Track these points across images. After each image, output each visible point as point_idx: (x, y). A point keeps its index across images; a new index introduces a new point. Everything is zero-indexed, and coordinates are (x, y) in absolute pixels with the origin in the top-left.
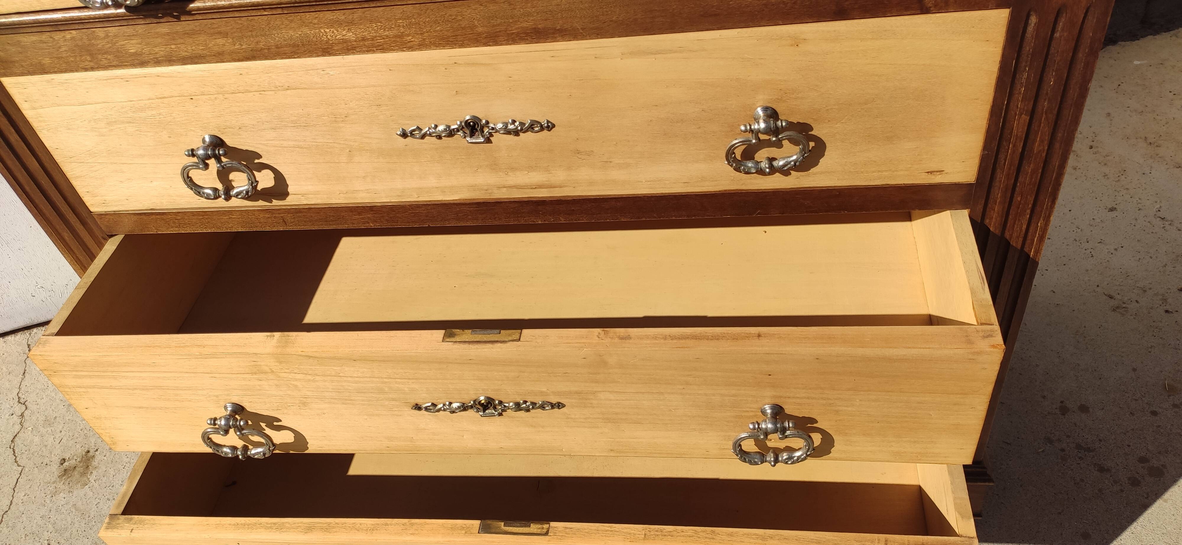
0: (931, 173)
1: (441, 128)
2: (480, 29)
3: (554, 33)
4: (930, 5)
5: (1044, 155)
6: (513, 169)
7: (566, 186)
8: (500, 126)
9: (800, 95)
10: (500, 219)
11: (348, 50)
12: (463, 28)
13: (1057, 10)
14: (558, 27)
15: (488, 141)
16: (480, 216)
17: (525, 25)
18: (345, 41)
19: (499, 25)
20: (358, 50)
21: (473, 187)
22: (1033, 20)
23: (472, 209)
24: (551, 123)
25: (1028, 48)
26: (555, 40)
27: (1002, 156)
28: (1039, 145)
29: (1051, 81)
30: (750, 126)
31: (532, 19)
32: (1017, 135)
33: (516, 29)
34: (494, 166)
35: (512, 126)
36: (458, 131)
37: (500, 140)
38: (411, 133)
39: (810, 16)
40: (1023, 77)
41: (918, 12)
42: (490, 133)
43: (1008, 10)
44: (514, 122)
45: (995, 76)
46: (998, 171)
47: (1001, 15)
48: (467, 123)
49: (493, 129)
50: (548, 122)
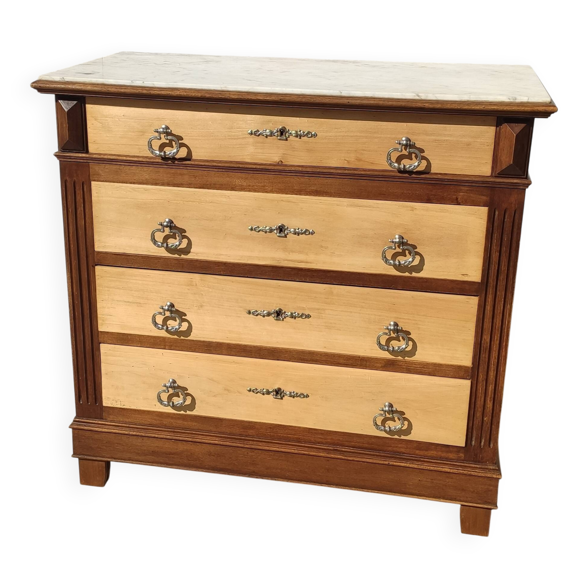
0: (463, 275)
1: (267, 228)
2: (295, 188)
3: (323, 193)
4: (460, 202)
6: (293, 252)
7: (313, 263)
8: (292, 230)
9: (413, 232)
10: (281, 277)
11: (242, 189)
12: (289, 187)
13: (504, 210)
14: (325, 191)
15: (286, 236)
16: (272, 274)
17: (312, 188)
18: (242, 186)
19: (302, 187)
20: (245, 190)
21: (273, 259)
22: (497, 213)
23: (269, 269)
24: (314, 232)
25: (496, 224)
26: (323, 196)
27: (490, 271)
28: (504, 267)
29: (505, 239)
30: (393, 240)
31: (316, 186)
32: (495, 261)
33: (309, 189)
34: (285, 250)
35: (297, 231)
36: (274, 230)
37: (291, 236)
38: (255, 228)
39: (418, 200)
40: (495, 236)
41: (456, 204)
42: (287, 233)
43: (487, 208)
44: (298, 229)
45: (485, 234)
46: (490, 278)
47: (485, 209)
48: (279, 227)
49: (289, 231)
50: (313, 231)
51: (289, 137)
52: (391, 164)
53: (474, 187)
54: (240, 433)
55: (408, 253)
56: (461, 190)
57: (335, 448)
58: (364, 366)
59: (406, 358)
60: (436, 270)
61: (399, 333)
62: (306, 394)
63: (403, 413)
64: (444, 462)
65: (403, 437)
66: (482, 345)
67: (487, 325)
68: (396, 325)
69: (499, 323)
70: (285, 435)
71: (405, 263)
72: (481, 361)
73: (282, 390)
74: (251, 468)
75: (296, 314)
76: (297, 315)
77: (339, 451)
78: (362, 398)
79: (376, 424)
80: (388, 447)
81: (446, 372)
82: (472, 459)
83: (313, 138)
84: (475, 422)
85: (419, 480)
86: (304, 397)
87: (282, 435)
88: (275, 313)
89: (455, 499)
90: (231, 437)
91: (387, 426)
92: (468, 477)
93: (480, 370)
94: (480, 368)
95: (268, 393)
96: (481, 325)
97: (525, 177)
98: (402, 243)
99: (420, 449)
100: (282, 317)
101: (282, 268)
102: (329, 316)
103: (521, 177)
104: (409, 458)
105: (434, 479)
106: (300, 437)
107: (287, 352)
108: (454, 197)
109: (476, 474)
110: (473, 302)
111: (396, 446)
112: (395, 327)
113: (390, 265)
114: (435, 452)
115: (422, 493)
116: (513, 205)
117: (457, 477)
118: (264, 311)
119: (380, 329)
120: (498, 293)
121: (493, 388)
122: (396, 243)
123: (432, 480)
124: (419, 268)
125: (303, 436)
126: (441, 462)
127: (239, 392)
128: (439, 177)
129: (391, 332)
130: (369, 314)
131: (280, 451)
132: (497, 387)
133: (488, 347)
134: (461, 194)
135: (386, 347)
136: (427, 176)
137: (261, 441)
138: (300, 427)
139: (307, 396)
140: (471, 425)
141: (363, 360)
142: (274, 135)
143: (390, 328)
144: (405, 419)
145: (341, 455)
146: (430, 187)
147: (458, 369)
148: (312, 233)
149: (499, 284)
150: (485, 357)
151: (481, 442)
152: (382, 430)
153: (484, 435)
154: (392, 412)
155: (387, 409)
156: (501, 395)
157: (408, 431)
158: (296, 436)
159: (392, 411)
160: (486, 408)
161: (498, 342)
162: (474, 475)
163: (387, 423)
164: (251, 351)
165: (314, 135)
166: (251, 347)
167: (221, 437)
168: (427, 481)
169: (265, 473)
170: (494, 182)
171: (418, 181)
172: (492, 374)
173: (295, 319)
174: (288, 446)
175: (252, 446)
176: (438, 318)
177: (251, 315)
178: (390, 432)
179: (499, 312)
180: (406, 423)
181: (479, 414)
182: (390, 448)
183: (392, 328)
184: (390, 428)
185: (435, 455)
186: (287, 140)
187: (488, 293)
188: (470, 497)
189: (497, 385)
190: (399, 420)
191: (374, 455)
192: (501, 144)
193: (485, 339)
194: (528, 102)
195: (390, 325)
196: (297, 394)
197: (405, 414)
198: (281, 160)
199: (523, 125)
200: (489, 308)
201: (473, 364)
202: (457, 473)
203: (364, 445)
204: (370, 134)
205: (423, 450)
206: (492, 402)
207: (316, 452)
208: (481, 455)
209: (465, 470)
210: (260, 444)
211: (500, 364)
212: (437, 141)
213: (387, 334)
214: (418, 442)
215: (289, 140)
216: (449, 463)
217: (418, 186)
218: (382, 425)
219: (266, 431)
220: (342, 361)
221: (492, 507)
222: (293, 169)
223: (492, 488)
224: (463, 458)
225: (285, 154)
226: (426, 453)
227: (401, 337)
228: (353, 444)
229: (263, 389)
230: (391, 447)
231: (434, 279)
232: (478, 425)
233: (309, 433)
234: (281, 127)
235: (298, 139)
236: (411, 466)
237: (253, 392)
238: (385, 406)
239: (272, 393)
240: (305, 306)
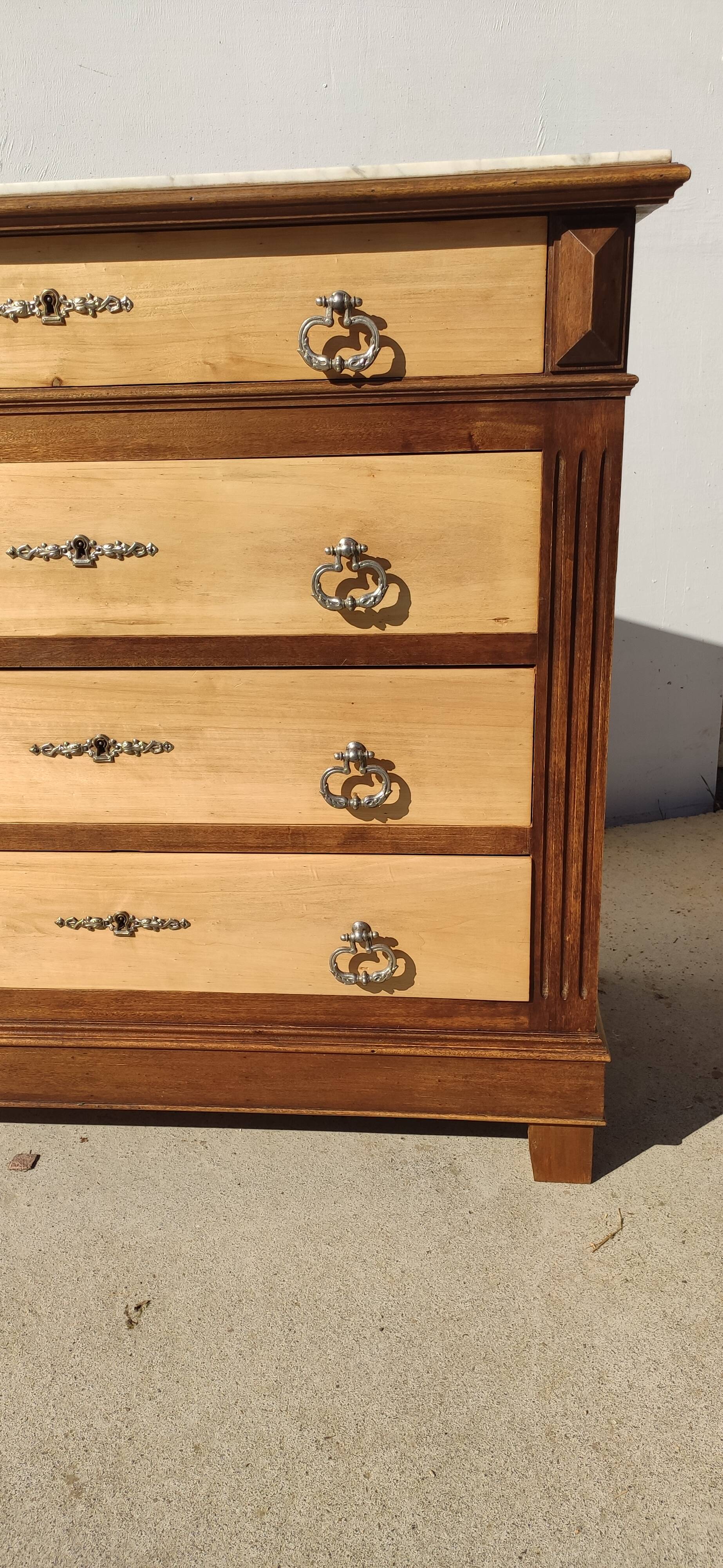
0: (497, 620)
1: (50, 547)
2: (100, 443)
3: (164, 451)
4: (478, 443)
5: (592, 603)
6: (114, 600)
7: (164, 623)
8: (106, 547)
9: (378, 528)
10: (94, 660)
12: (85, 441)
13: (579, 454)
14: (169, 446)
15: (93, 564)
17: (140, 441)
19: (116, 440)
21: (72, 620)
22: (563, 463)
23: (66, 646)
24: (155, 547)
25: (562, 492)
26: (164, 458)
27: (557, 606)
28: (586, 593)
29: (585, 524)
30: (333, 548)
31: (146, 435)
32: (566, 581)
33: (132, 444)
34: (96, 596)
35: (118, 548)
36: (66, 552)
37: (104, 563)
38: (20, 551)
39: (383, 448)
40: (562, 520)
41: (470, 450)
42: (96, 556)
43: (540, 453)
44: (120, 544)
45: (539, 517)
46: (557, 622)
47: (536, 458)
48: (76, 542)
49: (99, 550)
50: (152, 545)
51: (68, 316)
52: (310, 358)
53: (508, 404)
54: (52, 1017)
55: (373, 579)
56: (479, 414)
57: (258, 1030)
58: (301, 847)
59: (390, 821)
60: (437, 615)
61: (368, 767)
62: (183, 920)
63: (394, 942)
64: (489, 1038)
65: (397, 993)
66: (551, 777)
67: (558, 731)
68: (360, 747)
69: (584, 724)
70: (150, 1013)
71: (366, 601)
72: (550, 812)
73: (131, 917)
74: (86, 1089)
75: (140, 743)
76: (142, 747)
77: (265, 1034)
78: (303, 917)
79: (337, 972)
80: (368, 1016)
81: (478, 845)
82: (547, 1026)
83: (124, 312)
84: (546, 947)
85: (439, 1081)
86: (179, 928)
87: (143, 1013)
88: (92, 746)
89: (518, 1112)
90: (35, 1026)
91: (361, 971)
92: (540, 1066)
93: (550, 833)
94: (550, 827)
95: (102, 925)
96: (545, 732)
97: (621, 366)
98: (355, 553)
99: (436, 1016)
100: (109, 755)
101: (95, 639)
102: (213, 742)
103: (612, 367)
104: (414, 1035)
105: (470, 1075)
106: (182, 1012)
107: (131, 831)
108: (464, 433)
109: (556, 1056)
110: (526, 678)
111: (386, 1012)
112: (357, 752)
113: (333, 608)
114: (467, 1019)
115: (447, 1106)
116: (598, 442)
117: (516, 1067)
118: (68, 744)
119: (327, 761)
120: (578, 655)
121: (580, 869)
122: (341, 556)
123: (466, 1076)
124: (399, 613)
125: (189, 1010)
126: (482, 1037)
127: (39, 930)
128: (425, 385)
129: (352, 765)
130: (299, 731)
131: (140, 1046)
132: (589, 868)
133: (564, 780)
134: (479, 424)
135: (342, 800)
136: (399, 385)
137: (100, 1031)
138: (178, 993)
139: (186, 924)
140: (538, 953)
141: (297, 834)
142: (33, 314)
143: (347, 755)
144: (399, 954)
145: (271, 1044)
146: (407, 414)
147: (503, 834)
148: (152, 550)
149: (577, 633)
150: (559, 803)
151: (561, 989)
152: (350, 983)
153: (567, 973)
154: (369, 941)
155: (357, 935)
156: (597, 884)
157: (408, 979)
158: (172, 1013)
159: (369, 939)
160: (569, 914)
161: (584, 767)
162: (552, 1059)
163: (361, 966)
164: (51, 836)
165: (126, 305)
166: (50, 827)
167: (13, 1029)
168: (455, 1081)
169: (116, 1095)
170: (552, 385)
171: (377, 401)
172: (576, 839)
173: (139, 755)
174: (156, 1035)
175: (82, 1042)
176: (451, 724)
177: (41, 756)
178: (369, 984)
179: (581, 698)
180: (401, 962)
181: (553, 929)
182: (373, 1019)
183: (352, 754)
184: (367, 975)
185: (467, 1025)
186: (63, 322)
187: (555, 658)
188: (547, 1107)
189: (589, 863)
190: (386, 957)
191: (339, 1037)
192: (561, 286)
193: (555, 763)
194: (618, 163)
195: (348, 749)
196: (163, 921)
197: (397, 944)
198: (58, 375)
199: (609, 232)
200: (559, 690)
201: (533, 820)
202: (516, 1058)
203: (318, 1017)
204: (256, 290)
205: (442, 1017)
206: (579, 900)
207: (217, 1042)
208: (563, 1017)
209: (532, 1052)
210: (98, 1035)
211: (591, 816)
212: (412, 296)
213: (343, 769)
214: (429, 1000)
215: (70, 323)
216: (499, 1038)
217: (378, 413)
218: (350, 973)
219: (108, 1006)
220: (251, 841)
221: (596, 1123)
222: (87, 394)
223: (591, 1082)
224: (526, 1025)
225: (64, 359)
226: (448, 1022)
227: (373, 776)
228: (295, 1016)
229: (91, 918)
230: (375, 1015)
231: (434, 635)
232: (553, 952)
233: (199, 1002)
234: (45, 291)
235: (88, 318)
236: (419, 1052)
237: (69, 925)
238: (353, 931)
239: (110, 925)
240: (157, 725)
